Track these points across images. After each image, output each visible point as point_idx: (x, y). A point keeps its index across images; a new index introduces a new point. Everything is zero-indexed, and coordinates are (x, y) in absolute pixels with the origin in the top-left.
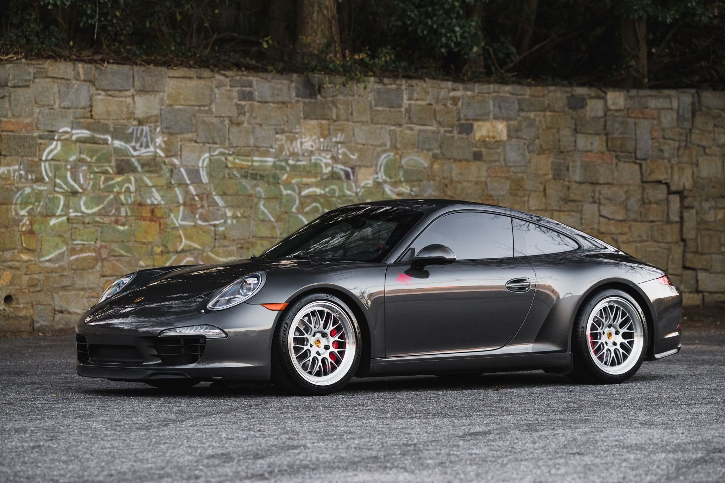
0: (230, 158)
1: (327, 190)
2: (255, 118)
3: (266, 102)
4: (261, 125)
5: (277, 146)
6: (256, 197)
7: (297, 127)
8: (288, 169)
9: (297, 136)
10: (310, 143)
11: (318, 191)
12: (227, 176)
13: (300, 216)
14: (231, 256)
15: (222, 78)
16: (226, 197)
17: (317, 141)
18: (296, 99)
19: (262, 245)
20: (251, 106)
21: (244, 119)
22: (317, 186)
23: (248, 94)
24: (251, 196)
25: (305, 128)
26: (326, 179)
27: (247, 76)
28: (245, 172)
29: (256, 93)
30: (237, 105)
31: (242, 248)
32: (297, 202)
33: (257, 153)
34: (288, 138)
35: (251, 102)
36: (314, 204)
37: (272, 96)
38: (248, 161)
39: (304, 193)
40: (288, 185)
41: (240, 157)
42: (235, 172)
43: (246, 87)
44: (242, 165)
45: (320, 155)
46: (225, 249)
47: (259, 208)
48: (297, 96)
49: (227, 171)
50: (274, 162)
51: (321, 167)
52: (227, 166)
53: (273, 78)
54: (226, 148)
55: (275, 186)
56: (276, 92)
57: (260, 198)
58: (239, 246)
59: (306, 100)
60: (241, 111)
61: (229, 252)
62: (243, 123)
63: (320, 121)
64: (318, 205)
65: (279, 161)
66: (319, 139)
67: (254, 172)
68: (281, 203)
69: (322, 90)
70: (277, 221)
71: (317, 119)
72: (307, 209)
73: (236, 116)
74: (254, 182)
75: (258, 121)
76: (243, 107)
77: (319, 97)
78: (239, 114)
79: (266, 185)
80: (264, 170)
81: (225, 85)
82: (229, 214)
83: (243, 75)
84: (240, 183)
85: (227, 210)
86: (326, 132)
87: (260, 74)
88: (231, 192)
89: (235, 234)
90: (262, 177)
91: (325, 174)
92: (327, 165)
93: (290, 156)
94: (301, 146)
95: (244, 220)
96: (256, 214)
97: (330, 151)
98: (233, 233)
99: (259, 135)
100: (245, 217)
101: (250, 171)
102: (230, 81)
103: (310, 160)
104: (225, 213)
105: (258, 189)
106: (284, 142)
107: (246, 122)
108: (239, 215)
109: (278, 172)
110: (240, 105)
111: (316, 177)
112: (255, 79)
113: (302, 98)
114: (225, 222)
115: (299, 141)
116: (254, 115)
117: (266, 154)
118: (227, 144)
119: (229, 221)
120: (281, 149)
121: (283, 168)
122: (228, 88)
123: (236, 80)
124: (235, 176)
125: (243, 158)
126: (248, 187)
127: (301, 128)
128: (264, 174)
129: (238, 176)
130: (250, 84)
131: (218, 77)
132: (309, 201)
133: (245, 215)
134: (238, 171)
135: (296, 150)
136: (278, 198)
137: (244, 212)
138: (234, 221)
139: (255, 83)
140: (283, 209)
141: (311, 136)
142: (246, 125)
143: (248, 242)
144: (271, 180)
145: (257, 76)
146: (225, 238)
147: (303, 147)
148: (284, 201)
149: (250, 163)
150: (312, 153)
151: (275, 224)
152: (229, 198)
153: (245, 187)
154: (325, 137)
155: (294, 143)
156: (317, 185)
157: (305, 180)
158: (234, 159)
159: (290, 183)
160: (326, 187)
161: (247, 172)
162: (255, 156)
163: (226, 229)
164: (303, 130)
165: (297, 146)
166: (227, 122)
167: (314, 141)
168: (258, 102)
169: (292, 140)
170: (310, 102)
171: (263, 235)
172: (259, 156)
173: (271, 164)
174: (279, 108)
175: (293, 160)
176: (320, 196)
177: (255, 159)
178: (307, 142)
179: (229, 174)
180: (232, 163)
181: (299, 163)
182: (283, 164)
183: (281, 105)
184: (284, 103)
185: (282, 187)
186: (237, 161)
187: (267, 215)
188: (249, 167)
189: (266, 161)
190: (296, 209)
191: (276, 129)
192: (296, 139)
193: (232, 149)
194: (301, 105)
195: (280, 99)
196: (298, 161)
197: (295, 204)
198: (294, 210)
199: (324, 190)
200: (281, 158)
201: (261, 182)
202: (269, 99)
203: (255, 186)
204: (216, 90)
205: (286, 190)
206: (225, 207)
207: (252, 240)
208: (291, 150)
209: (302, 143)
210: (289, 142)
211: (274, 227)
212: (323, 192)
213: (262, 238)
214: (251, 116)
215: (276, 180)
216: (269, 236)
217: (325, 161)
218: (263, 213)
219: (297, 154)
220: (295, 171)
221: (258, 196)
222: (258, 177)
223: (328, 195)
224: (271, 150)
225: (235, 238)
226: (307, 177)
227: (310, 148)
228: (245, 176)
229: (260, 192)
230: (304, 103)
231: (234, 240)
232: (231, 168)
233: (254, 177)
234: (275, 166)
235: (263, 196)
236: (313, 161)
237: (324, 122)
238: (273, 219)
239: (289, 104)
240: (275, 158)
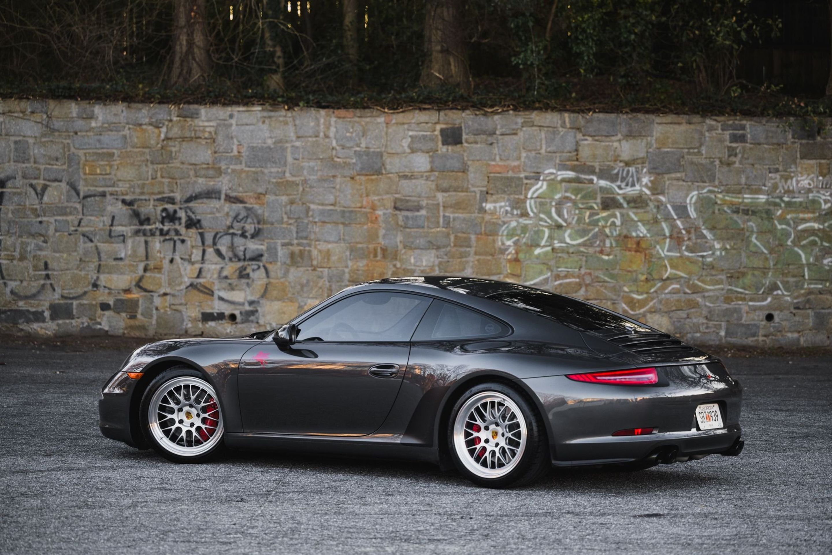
0: (720, 196)
1: (826, 224)
2: (747, 159)
3: (759, 144)
4: (753, 165)
5: (770, 185)
6: (747, 231)
7: (793, 166)
8: (783, 205)
9: (792, 175)
10: (806, 182)
11: (816, 226)
12: (716, 211)
13: (796, 249)
14: (719, 284)
15: (713, 123)
16: (715, 231)
17: (815, 180)
18: (792, 140)
19: (753, 275)
20: (744, 148)
21: (737, 160)
22: (815, 222)
23: (740, 137)
24: (743, 229)
25: (802, 168)
26: (826, 215)
27: (740, 120)
28: (736, 208)
29: (749, 136)
30: (729, 148)
31: (731, 277)
32: (793, 236)
33: (747, 191)
34: (782, 177)
35: (743, 144)
36: (812, 238)
37: (767, 137)
38: (739, 198)
39: (800, 227)
40: (782, 220)
41: (730, 195)
42: (725, 209)
43: (739, 130)
44: (732, 201)
45: (818, 192)
46: (713, 278)
47: (751, 241)
48: (793, 137)
49: (717, 207)
50: (767, 199)
51: (820, 204)
52: (716, 203)
53: (767, 122)
54: (716, 187)
55: (769, 221)
56: (770, 135)
57: (752, 232)
58: (729, 275)
59: (804, 141)
60: (732, 153)
61: (717, 281)
62: (734, 163)
63: (818, 161)
64: (817, 239)
65: (773, 197)
66: (817, 177)
67: (746, 208)
68: (775, 236)
69: (821, 132)
70: (770, 253)
71: (815, 159)
72: (804, 242)
73: (726, 156)
74: (746, 217)
75: (750, 161)
76: (734, 149)
77: (819, 138)
78: (729, 156)
79: (760, 220)
80: (757, 206)
81: (716, 129)
82: (717, 246)
83: (736, 120)
84: (731, 218)
85: (715, 243)
86: (825, 171)
87: (755, 118)
88: (722, 225)
89: (724, 264)
90: (754, 213)
91: (824, 210)
92: (826, 201)
93: (785, 193)
94: (797, 184)
95: (734, 252)
96: (748, 246)
97: (830, 188)
98: (722, 264)
99: (750, 174)
100: (735, 249)
101: (742, 207)
102: (722, 125)
103: (808, 197)
104: (714, 246)
105: (751, 223)
106: (778, 180)
107: (737, 163)
108: (728, 247)
109: (772, 208)
110: (731, 147)
111: (813, 213)
112: (749, 123)
113: (799, 139)
114: (713, 254)
115: (794, 179)
116: (746, 156)
117: (758, 191)
118: (717, 183)
119: (718, 253)
120: (775, 187)
121: (776, 205)
122: (720, 131)
123: (727, 125)
124: (725, 212)
125: (734, 195)
126: (740, 222)
127: (796, 168)
128: (756, 210)
129: (729, 211)
130: (743, 128)
131: (709, 121)
132: (806, 235)
133: (735, 247)
134: (729, 208)
135: (791, 188)
136: (772, 231)
137: (734, 244)
138: (723, 253)
139: (748, 126)
140: (777, 243)
141: (809, 175)
142: (737, 165)
143: (739, 272)
144: (764, 216)
145: (751, 120)
146: (713, 268)
147: (799, 185)
148: (779, 235)
149: (740, 200)
150: (810, 191)
151: (768, 256)
152: (718, 232)
153: (736, 222)
154: (824, 176)
155: (789, 181)
156: (815, 220)
157: (801, 216)
158: (724, 196)
159: (785, 219)
160: (825, 222)
161: (739, 208)
162: (746, 193)
163: (714, 259)
164: (799, 169)
165: (793, 184)
166: (717, 162)
167: (812, 179)
168: (751, 144)
169: (787, 178)
170: (808, 143)
171: (755, 266)
172: (750, 194)
173: (764, 200)
174: (773, 149)
175: (788, 197)
176: (819, 230)
177: (746, 196)
178: (804, 180)
179: (719, 210)
180: (721, 199)
181: (794, 200)
182: (778, 200)
183: (776, 146)
184: (779, 145)
185: (776, 222)
186: (727, 198)
187: (759, 248)
188: (740, 203)
189: (758, 198)
190: (791, 242)
191: (769, 168)
192: (792, 178)
193: (722, 188)
194: (797, 146)
195: (775, 141)
196: (794, 197)
197: (790, 237)
198: (789, 243)
199: (823, 225)
200: (775, 195)
201: (754, 217)
202: (762, 141)
203: (749, 220)
204: (707, 134)
205: (780, 224)
206: (714, 240)
207: (742, 270)
208: (786, 188)
209: (798, 182)
210: (783, 181)
211: (767, 259)
212: (821, 227)
213: (754, 269)
214: (742, 157)
215: (769, 215)
216: (761, 266)
217: (824, 197)
218: (756, 245)
219: (793, 192)
220: (790, 207)
221: (750, 229)
222: (750, 213)
223: (828, 229)
224: (763, 188)
225: (723, 268)
226: (802, 212)
227: (808, 186)
228: (737, 212)
229: (752, 227)
230: (801, 144)
231: (723, 270)
232: (721, 205)
233: (746, 212)
234: (768, 202)
235: (755, 230)
236: (810, 198)
237: (823, 161)
238: (765, 251)
239: (784, 146)
240: (768, 195)
